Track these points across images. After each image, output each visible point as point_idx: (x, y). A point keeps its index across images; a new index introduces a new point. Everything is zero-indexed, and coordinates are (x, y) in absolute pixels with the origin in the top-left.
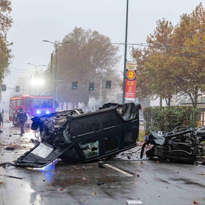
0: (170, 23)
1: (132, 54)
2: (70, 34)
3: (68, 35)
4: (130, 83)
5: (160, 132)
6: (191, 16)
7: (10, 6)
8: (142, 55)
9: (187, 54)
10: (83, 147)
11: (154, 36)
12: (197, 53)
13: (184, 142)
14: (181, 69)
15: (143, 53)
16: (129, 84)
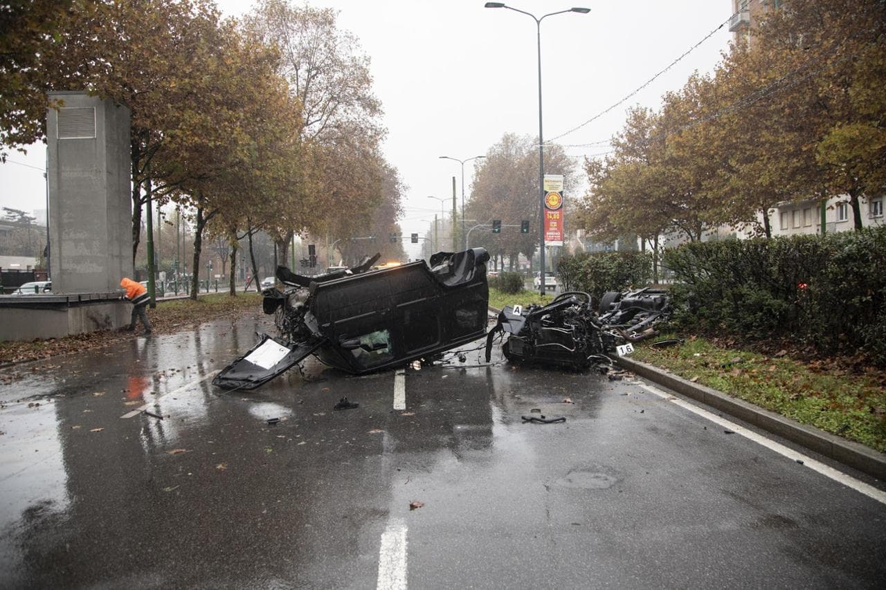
0: (651, 111)
1: (584, 167)
2: (497, 145)
3: (493, 148)
4: (552, 215)
5: (518, 308)
6: (683, 95)
7: (381, 108)
8: (602, 169)
9: (674, 161)
10: (346, 345)
11: (624, 135)
12: (688, 156)
13: (562, 326)
14: (665, 188)
15: (604, 165)
16: (551, 217)
